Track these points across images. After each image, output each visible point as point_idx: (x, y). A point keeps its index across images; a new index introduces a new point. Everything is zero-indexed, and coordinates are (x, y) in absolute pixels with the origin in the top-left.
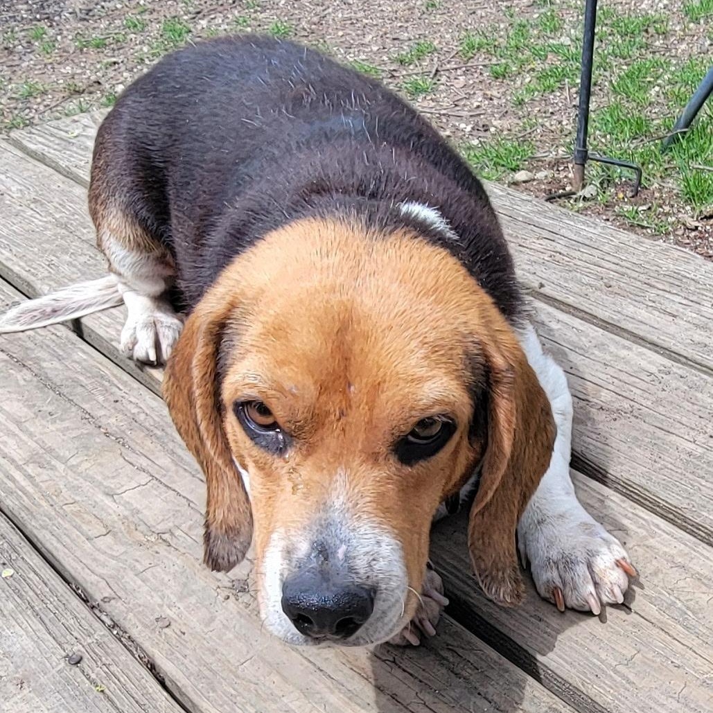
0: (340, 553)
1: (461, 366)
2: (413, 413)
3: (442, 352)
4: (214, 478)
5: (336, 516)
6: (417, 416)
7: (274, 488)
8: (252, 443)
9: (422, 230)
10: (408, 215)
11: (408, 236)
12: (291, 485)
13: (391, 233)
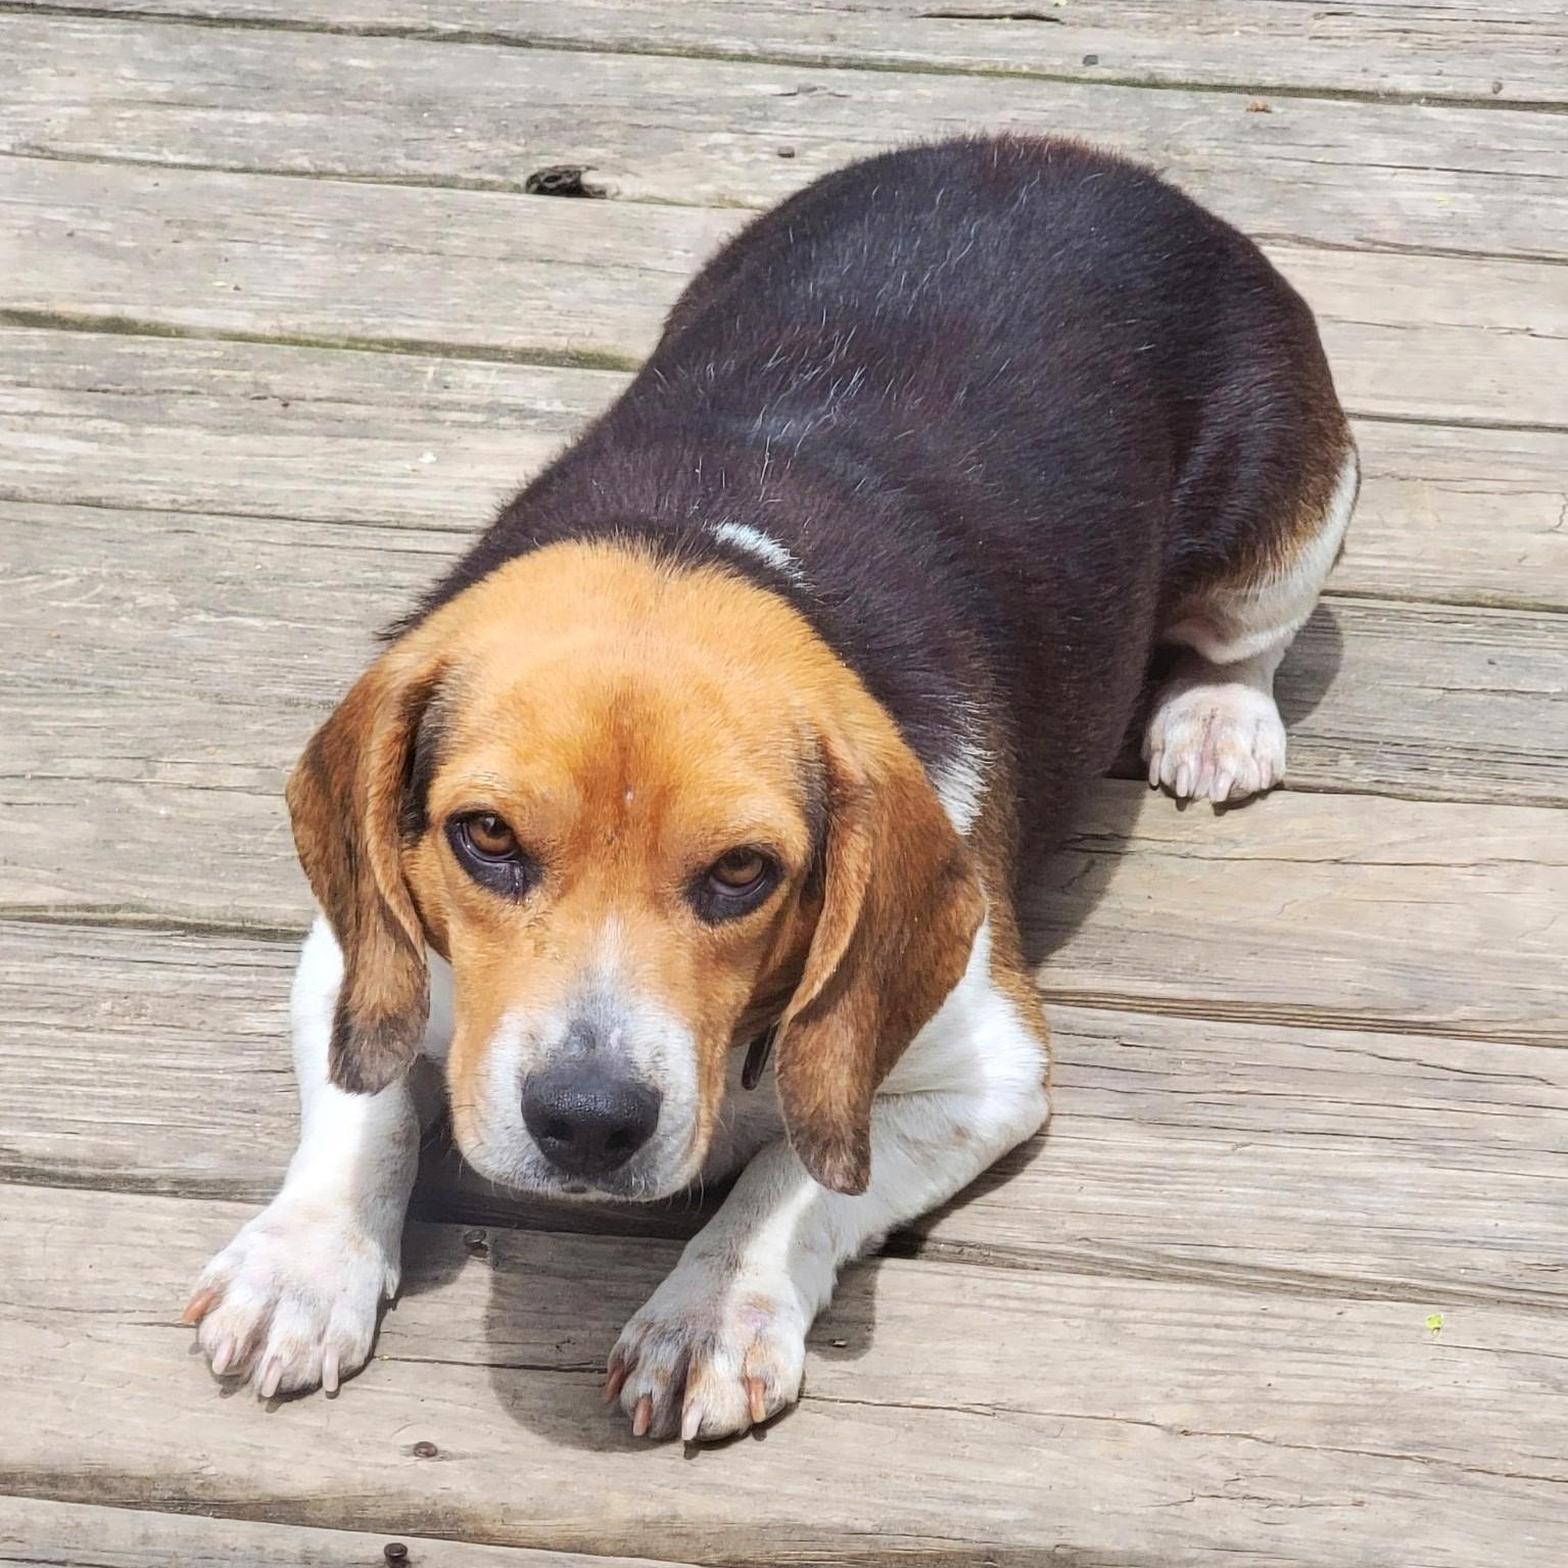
0: (613, 1041)
1: (792, 776)
2: (719, 837)
3: (765, 752)
4: (371, 933)
5: (605, 987)
6: (723, 843)
7: (500, 951)
8: (470, 881)
9: (751, 567)
10: (728, 543)
11: (721, 575)
12: (531, 944)
13: (694, 568)
